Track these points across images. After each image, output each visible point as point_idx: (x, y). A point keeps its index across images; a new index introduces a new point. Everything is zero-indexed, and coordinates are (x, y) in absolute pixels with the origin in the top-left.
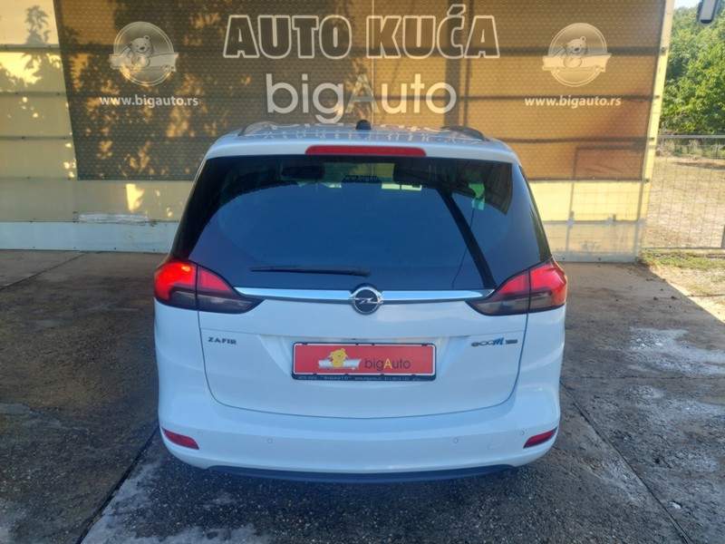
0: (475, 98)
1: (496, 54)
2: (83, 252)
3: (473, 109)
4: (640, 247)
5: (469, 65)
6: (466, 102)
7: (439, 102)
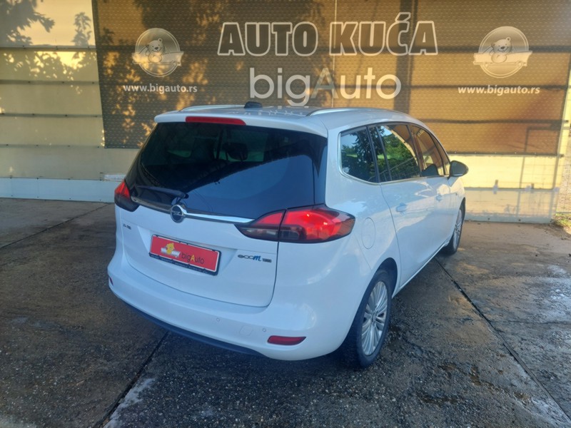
0: (417, 87)
1: (435, 52)
2: (106, 203)
3: (415, 96)
4: (555, 211)
5: (412, 60)
6: (409, 90)
7: (387, 90)
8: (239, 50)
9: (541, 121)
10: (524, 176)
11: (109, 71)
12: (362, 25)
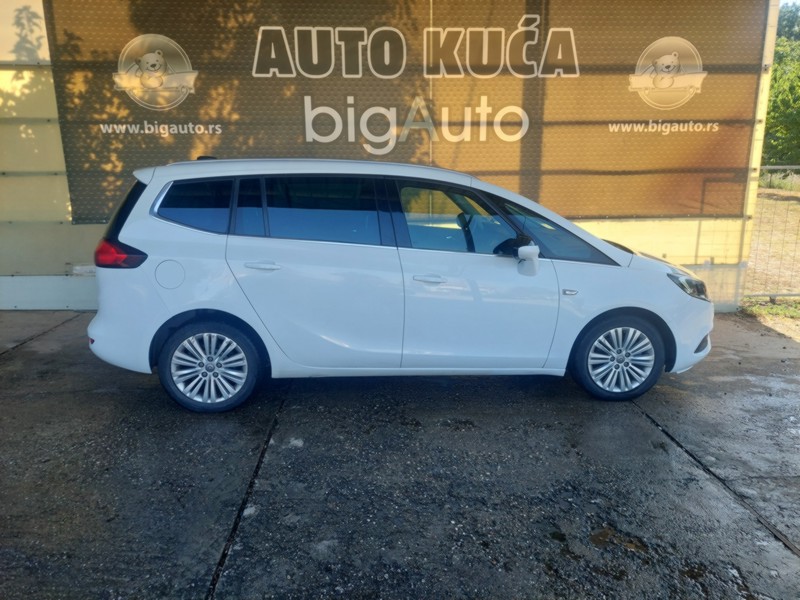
0: (551, 124)
1: (575, 72)
2: (76, 311)
3: (549, 136)
4: (742, 294)
5: (544, 85)
6: (540, 128)
7: (509, 128)
8: (286, 68)
9: (721, 170)
10: (700, 247)
11: (77, 101)
12: (471, 33)
